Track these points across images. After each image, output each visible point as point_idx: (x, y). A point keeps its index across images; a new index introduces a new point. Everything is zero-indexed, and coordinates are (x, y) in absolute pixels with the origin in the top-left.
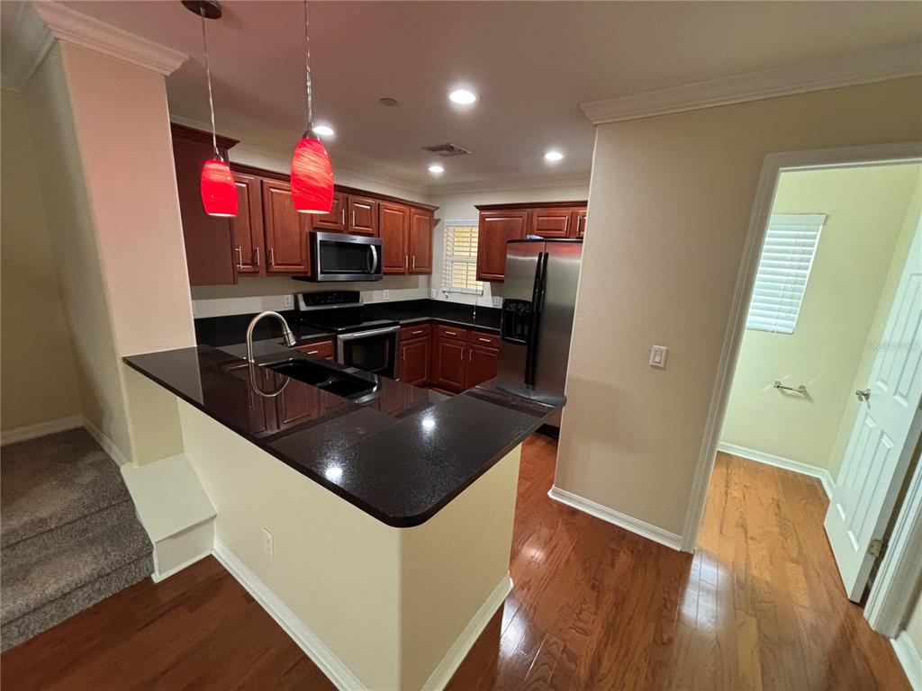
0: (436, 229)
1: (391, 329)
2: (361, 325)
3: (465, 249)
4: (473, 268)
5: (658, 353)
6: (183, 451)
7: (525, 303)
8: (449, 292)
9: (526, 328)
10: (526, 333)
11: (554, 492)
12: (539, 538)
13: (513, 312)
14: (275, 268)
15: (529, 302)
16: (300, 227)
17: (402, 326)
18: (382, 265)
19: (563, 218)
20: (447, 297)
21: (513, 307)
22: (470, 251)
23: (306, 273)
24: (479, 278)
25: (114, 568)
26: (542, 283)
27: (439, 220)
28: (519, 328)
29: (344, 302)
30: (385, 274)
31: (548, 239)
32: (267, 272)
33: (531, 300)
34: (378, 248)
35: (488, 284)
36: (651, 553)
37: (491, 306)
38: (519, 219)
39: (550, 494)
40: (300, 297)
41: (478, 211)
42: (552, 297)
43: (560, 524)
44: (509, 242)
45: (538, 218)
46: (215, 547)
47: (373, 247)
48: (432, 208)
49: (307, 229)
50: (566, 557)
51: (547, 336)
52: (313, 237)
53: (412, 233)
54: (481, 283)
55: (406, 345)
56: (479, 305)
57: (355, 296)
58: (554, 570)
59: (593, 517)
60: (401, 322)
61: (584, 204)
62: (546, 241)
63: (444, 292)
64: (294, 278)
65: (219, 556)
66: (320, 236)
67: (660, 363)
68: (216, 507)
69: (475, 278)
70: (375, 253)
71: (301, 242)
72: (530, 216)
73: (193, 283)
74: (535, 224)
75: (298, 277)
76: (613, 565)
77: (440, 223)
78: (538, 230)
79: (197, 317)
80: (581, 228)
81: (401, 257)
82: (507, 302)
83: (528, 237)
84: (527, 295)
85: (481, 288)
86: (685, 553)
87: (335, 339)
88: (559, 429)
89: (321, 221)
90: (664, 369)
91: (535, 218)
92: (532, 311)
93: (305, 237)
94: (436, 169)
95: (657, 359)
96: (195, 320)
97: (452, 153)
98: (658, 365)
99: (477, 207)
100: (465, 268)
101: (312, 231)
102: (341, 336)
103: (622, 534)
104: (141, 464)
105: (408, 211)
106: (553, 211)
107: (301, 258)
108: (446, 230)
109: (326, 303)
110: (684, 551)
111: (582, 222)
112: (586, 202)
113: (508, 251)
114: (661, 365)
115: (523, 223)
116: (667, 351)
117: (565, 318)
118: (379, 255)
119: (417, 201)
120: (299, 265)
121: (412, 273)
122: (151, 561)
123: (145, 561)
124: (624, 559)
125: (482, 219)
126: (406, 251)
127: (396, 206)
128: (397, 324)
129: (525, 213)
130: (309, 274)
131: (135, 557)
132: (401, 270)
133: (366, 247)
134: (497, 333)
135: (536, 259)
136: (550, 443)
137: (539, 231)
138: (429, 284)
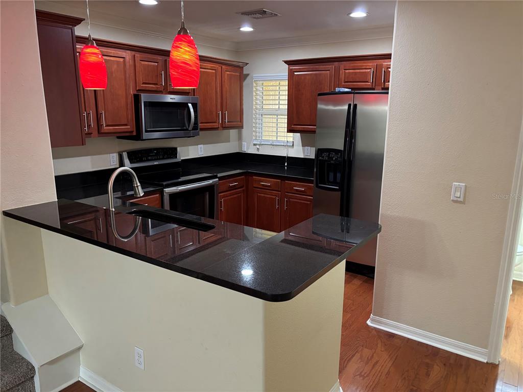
0: (245, 83)
1: (211, 182)
2: (180, 180)
3: (274, 102)
4: (284, 121)
5: (457, 188)
6: (48, 293)
7: (337, 151)
8: (259, 145)
9: (339, 175)
10: (338, 180)
11: (373, 321)
12: (361, 357)
13: (325, 161)
14: (105, 129)
15: (341, 151)
16: (126, 89)
17: (221, 178)
18: (199, 122)
19: (369, 70)
20: (258, 149)
21: (325, 156)
22: (279, 104)
23: (132, 132)
24: (290, 130)
25: (8, 388)
26: (352, 132)
27: (248, 75)
28: (331, 175)
29: (163, 158)
30: (202, 129)
31: (355, 90)
32: (99, 133)
33: (342, 149)
34: (195, 106)
35: (298, 135)
36: (461, 365)
37: (302, 156)
38: (327, 72)
39: (369, 322)
40: (125, 155)
41: (287, 66)
42: (362, 145)
43: (379, 345)
44: (320, 95)
45: (346, 71)
46: (81, 375)
47: (190, 105)
48: (241, 64)
49: (132, 92)
50: (386, 370)
51: (359, 183)
52: (137, 98)
53: (224, 89)
54: (291, 134)
55: (224, 197)
56: (290, 155)
57: (173, 152)
58: (377, 380)
59: (409, 339)
60: (219, 175)
61: (388, 57)
62: (354, 93)
63: (255, 145)
64: (118, 138)
65: (86, 381)
66: (144, 98)
67: (460, 197)
68: (83, 338)
69: (286, 131)
70: (192, 110)
71: (127, 105)
72: (337, 71)
73: (54, 145)
74: (342, 77)
75: (122, 136)
76: (428, 375)
77: (248, 78)
78: (345, 82)
79: (56, 175)
80: (387, 80)
81: (214, 113)
82: (319, 152)
83: (337, 90)
84: (339, 144)
85: (291, 139)
86: (491, 364)
87: (162, 193)
88: (375, 267)
89: (143, 83)
90: (463, 203)
91: (342, 71)
92: (344, 159)
93: (131, 100)
94: (247, 28)
95: (458, 194)
96: (55, 177)
97: (265, 16)
98: (459, 199)
99: (286, 62)
100: (275, 120)
101: (136, 93)
102: (167, 190)
103: (435, 351)
104: (17, 303)
105: (220, 68)
106: (359, 64)
107: (128, 119)
108: (254, 85)
109: (148, 160)
110: (491, 362)
111: (387, 74)
112: (390, 55)
113: (318, 102)
114: (461, 199)
115: (331, 77)
116: (466, 186)
117: (376, 164)
118: (195, 111)
119: (226, 58)
120: (126, 125)
121: (225, 128)
122: (33, 384)
123: (28, 384)
124: (437, 371)
125: (291, 73)
126: (219, 107)
127: (209, 65)
128: (216, 177)
129: (332, 66)
130: (134, 134)
131: (23, 380)
132: (216, 125)
133: (184, 106)
134: (311, 182)
135: (346, 107)
136: (365, 281)
137: (347, 82)
138: (240, 138)
